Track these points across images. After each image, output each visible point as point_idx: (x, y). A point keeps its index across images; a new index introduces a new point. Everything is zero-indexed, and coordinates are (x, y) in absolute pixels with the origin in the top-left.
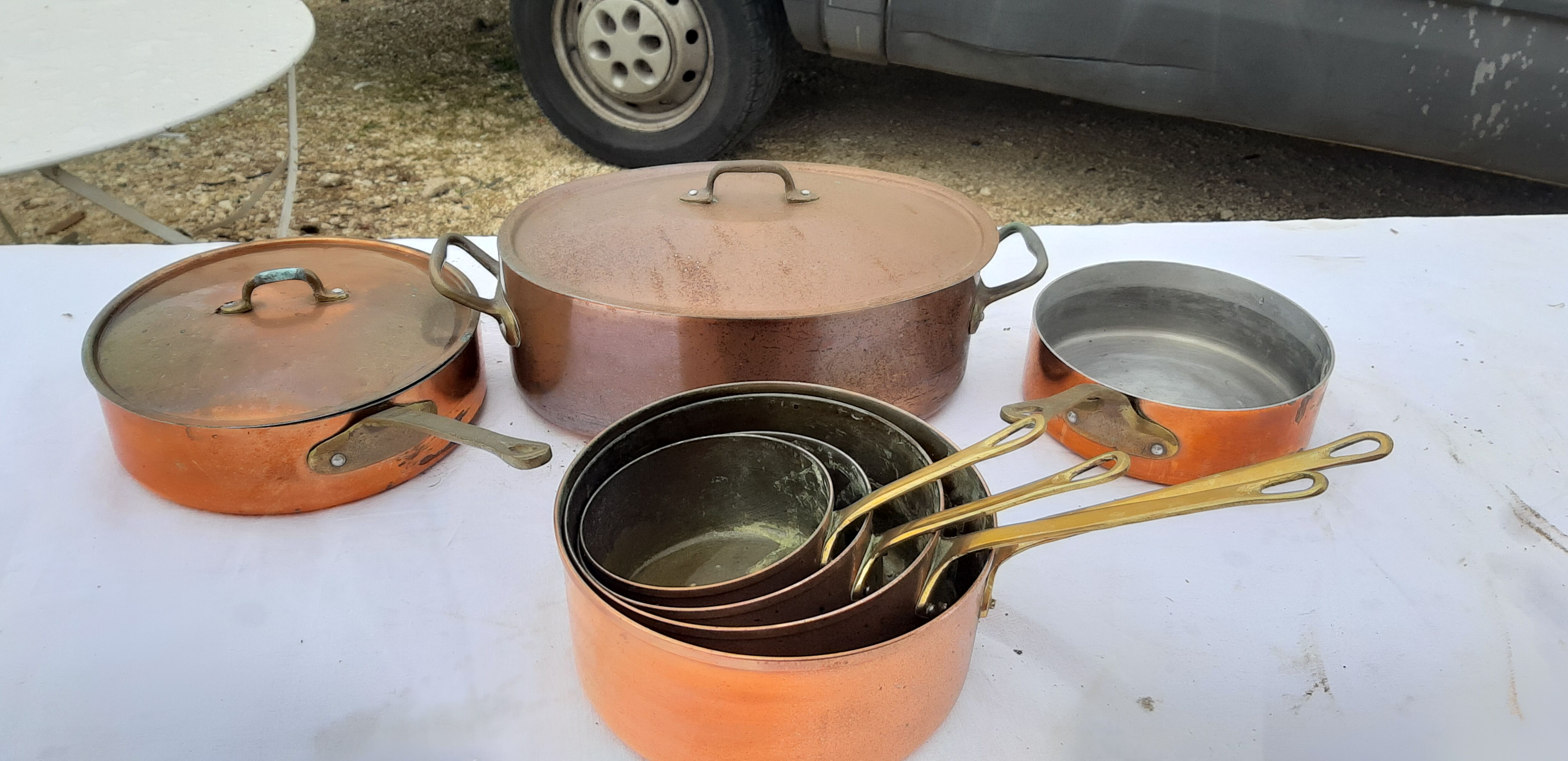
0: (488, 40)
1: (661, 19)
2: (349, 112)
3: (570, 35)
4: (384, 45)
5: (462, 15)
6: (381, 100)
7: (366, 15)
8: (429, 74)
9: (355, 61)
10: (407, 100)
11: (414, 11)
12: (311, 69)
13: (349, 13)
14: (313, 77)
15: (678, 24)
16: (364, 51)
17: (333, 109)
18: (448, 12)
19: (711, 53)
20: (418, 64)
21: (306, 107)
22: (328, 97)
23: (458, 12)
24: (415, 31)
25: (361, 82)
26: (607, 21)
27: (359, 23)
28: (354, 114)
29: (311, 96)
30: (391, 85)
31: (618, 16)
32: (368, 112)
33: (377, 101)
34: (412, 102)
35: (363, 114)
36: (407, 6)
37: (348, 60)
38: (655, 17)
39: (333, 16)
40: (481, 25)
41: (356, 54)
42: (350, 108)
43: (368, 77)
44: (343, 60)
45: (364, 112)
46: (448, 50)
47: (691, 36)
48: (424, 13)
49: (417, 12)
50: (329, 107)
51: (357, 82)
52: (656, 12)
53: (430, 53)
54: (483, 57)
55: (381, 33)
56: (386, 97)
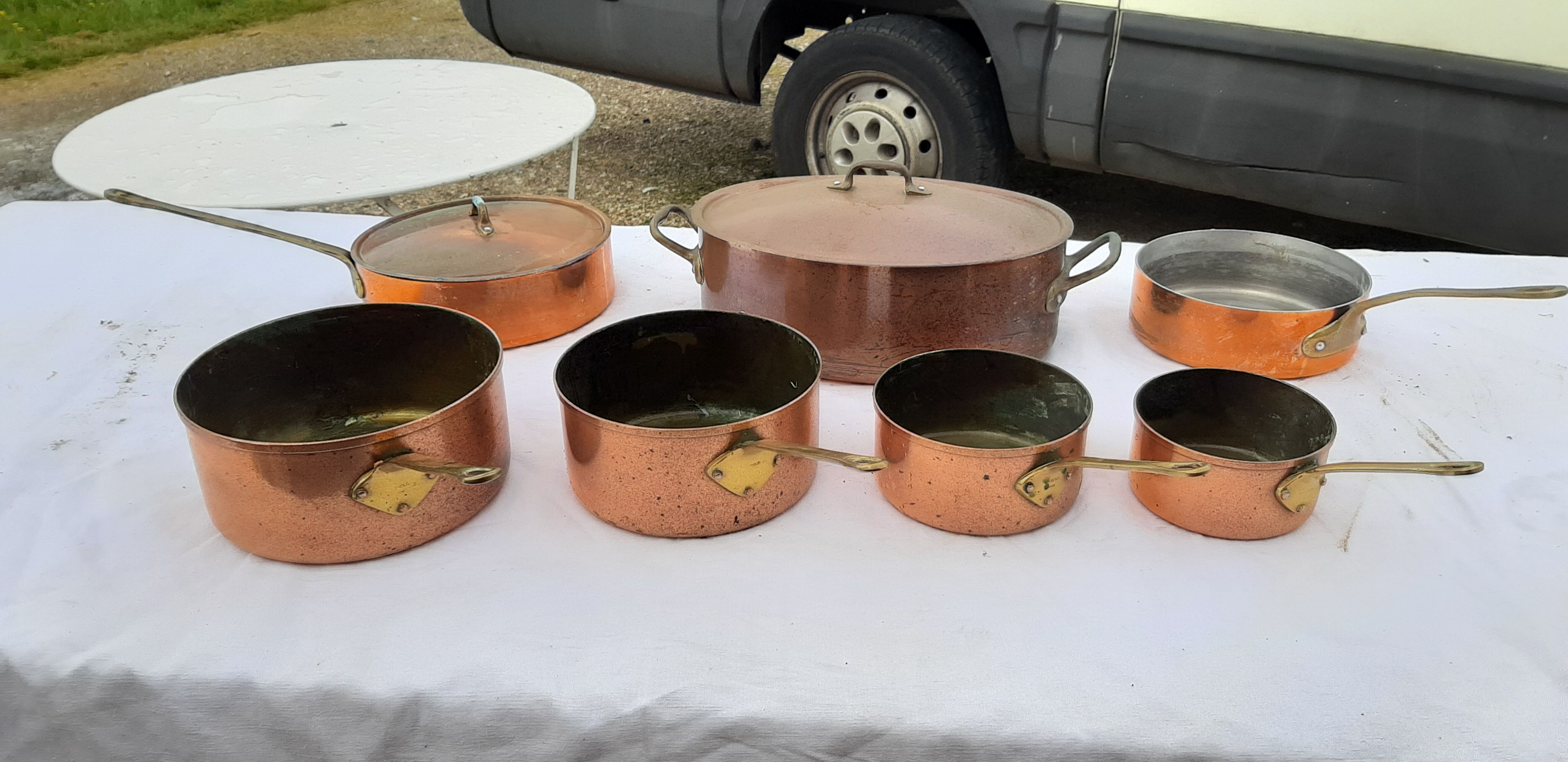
0: (762, 157)
1: (898, 130)
2: (636, 209)
3: (821, 144)
4: (673, 158)
5: (743, 137)
6: (664, 201)
7: (662, 134)
8: (706, 183)
9: (647, 169)
10: (684, 202)
11: (703, 132)
12: (610, 175)
13: (649, 132)
14: (611, 181)
15: (913, 135)
16: (655, 162)
17: (623, 207)
18: (732, 134)
19: (941, 161)
20: (698, 174)
21: (601, 204)
22: (621, 197)
23: (741, 134)
24: (701, 148)
25: (649, 186)
26: (852, 132)
27: (655, 140)
28: (640, 211)
29: (607, 196)
30: (674, 190)
31: (861, 127)
32: (651, 210)
33: (660, 202)
34: (688, 204)
35: (646, 212)
36: (698, 128)
37: (642, 169)
38: (893, 129)
39: (635, 134)
40: (757, 145)
41: (649, 165)
42: (637, 206)
43: (656, 183)
44: (637, 169)
45: (648, 210)
46: (726, 165)
47: (924, 146)
48: (711, 134)
49: (705, 133)
50: (620, 205)
51: (646, 187)
52: (894, 124)
53: (711, 166)
54: (755, 171)
55: (672, 149)
56: (667, 199)
